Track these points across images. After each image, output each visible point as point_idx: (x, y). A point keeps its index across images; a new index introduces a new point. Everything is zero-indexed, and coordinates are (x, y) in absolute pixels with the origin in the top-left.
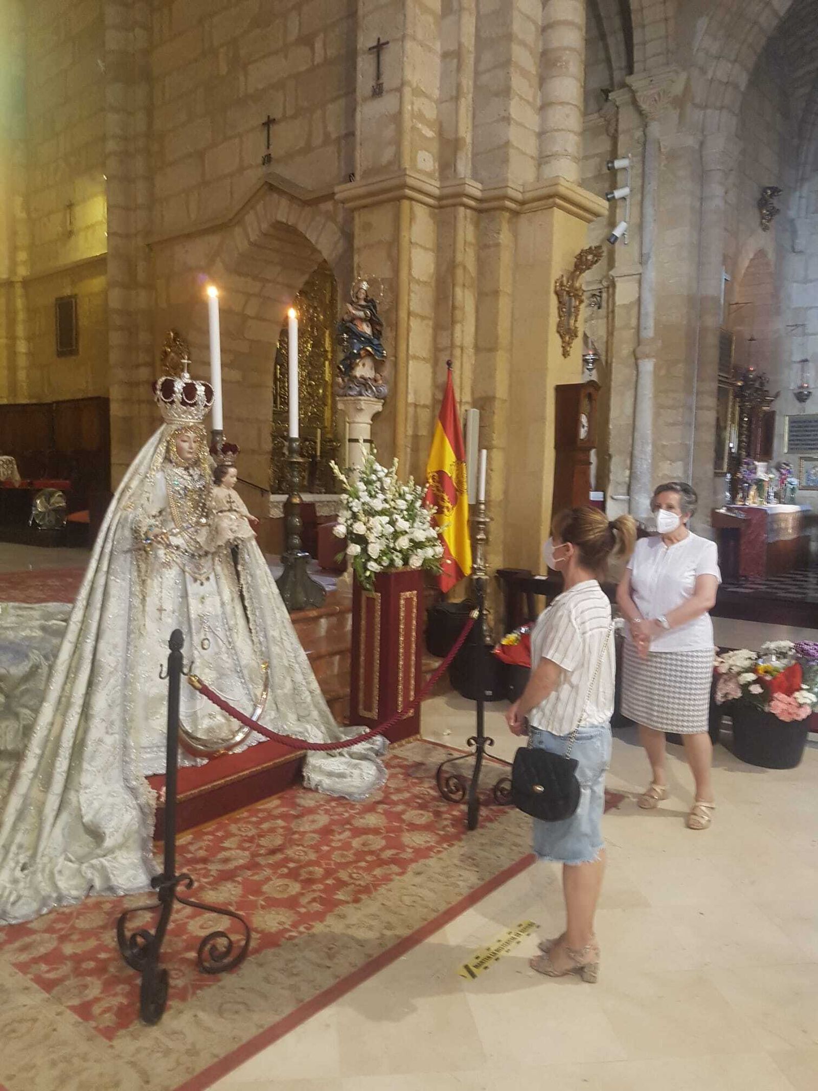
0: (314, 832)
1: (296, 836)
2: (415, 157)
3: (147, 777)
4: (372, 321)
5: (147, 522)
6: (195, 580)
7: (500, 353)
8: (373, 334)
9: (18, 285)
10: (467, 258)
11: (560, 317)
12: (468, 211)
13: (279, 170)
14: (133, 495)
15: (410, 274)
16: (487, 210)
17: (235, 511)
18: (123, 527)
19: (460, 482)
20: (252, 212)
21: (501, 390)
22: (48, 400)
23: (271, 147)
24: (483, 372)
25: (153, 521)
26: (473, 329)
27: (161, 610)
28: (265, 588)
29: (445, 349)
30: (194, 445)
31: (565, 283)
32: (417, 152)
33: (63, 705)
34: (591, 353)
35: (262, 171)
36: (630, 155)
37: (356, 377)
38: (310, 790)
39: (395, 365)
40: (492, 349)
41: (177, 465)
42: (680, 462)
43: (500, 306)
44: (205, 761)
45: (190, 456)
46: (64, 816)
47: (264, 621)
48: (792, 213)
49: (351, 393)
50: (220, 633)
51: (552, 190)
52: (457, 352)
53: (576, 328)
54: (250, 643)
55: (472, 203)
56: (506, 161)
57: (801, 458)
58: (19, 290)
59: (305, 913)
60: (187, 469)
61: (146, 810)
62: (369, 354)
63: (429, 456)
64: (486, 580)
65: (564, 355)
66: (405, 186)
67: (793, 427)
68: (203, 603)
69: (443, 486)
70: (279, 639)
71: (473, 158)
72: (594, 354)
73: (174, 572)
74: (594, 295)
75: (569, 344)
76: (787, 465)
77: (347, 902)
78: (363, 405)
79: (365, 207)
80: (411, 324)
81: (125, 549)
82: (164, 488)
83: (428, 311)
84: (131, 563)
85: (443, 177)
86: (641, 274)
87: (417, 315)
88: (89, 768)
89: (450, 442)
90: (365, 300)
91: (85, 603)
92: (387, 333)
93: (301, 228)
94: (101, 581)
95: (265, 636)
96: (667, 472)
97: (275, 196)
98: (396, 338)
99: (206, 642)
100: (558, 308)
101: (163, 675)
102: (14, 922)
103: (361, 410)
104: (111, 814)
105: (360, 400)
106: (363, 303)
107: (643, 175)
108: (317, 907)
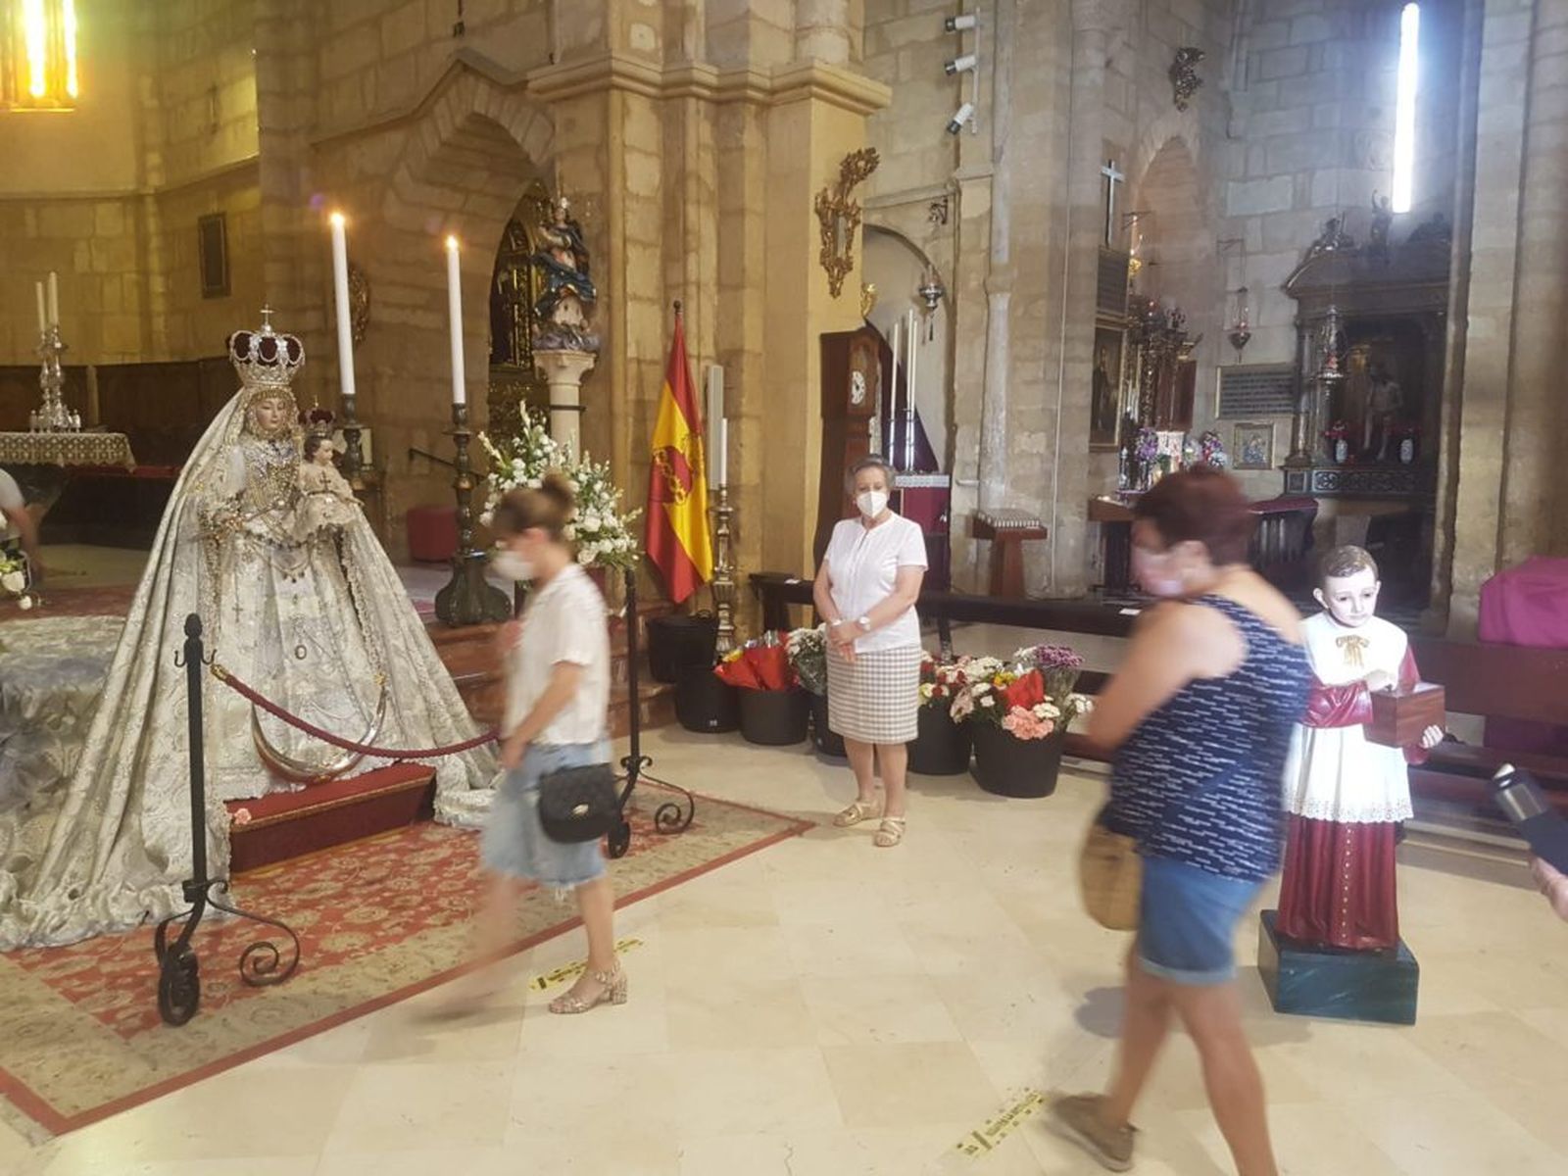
0: (430, 864)
1: (406, 869)
2: (629, 32)
3: (225, 802)
4: (575, 250)
5: (215, 505)
6: (285, 576)
7: (748, 291)
8: (578, 268)
9: (149, 200)
10: (703, 164)
11: (825, 243)
12: (702, 103)
13: (476, 44)
14: (202, 473)
15: (625, 187)
16: (728, 102)
17: (332, 492)
18: (189, 512)
19: (695, 462)
20: (443, 101)
21: (752, 340)
22: (193, 358)
23: (464, 13)
24: (729, 318)
25: (222, 504)
26: (714, 261)
27: (238, 610)
28: (382, 587)
29: (678, 286)
30: (278, 413)
31: (830, 197)
32: (629, 26)
33: (120, 717)
34: (932, 285)
35: (451, 46)
36: (978, 10)
37: (555, 324)
38: (443, 825)
39: (609, 307)
40: (739, 287)
41: (259, 438)
42: (1042, 434)
43: (747, 228)
44: (302, 788)
45: (274, 426)
46: (124, 842)
47: (382, 628)
48: (1226, 84)
49: (551, 345)
50: (320, 639)
51: (805, 76)
52: (692, 290)
53: (849, 258)
54: (364, 653)
55: (706, 93)
56: (746, 37)
57: (1237, 425)
58: (151, 207)
59: (383, 937)
60: (272, 442)
61: (218, 834)
62: (571, 294)
63: (655, 426)
64: (730, 586)
65: (832, 293)
66: (610, 72)
67: (1226, 382)
68: (295, 603)
69: (673, 466)
70: (403, 649)
71: (707, 31)
72: (936, 287)
73: (256, 566)
74: (935, 206)
75: (840, 279)
76: (1214, 435)
77: (435, 926)
78: (566, 361)
79: (566, 98)
80: (630, 254)
81: (191, 537)
82: (242, 465)
83: (653, 235)
84: (199, 554)
85: (668, 59)
86: (991, 176)
87: (637, 242)
88: (153, 787)
89: (682, 411)
90: (566, 222)
91: (145, 600)
92: (597, 266)
93: (504, 122)
94: (165, 575)
95: (384, 645)
96: (1024, 447)
97: (471, 79)
98: (609, 272)
99: (301, 650)
100: (822, 231)
101: (180, 662)
102: (54, 945)
103: (563, 367)
104: (177, 838)
105: (560, 354)
106: (562, 225)
107: (995, 37)
108: (399, 930)
